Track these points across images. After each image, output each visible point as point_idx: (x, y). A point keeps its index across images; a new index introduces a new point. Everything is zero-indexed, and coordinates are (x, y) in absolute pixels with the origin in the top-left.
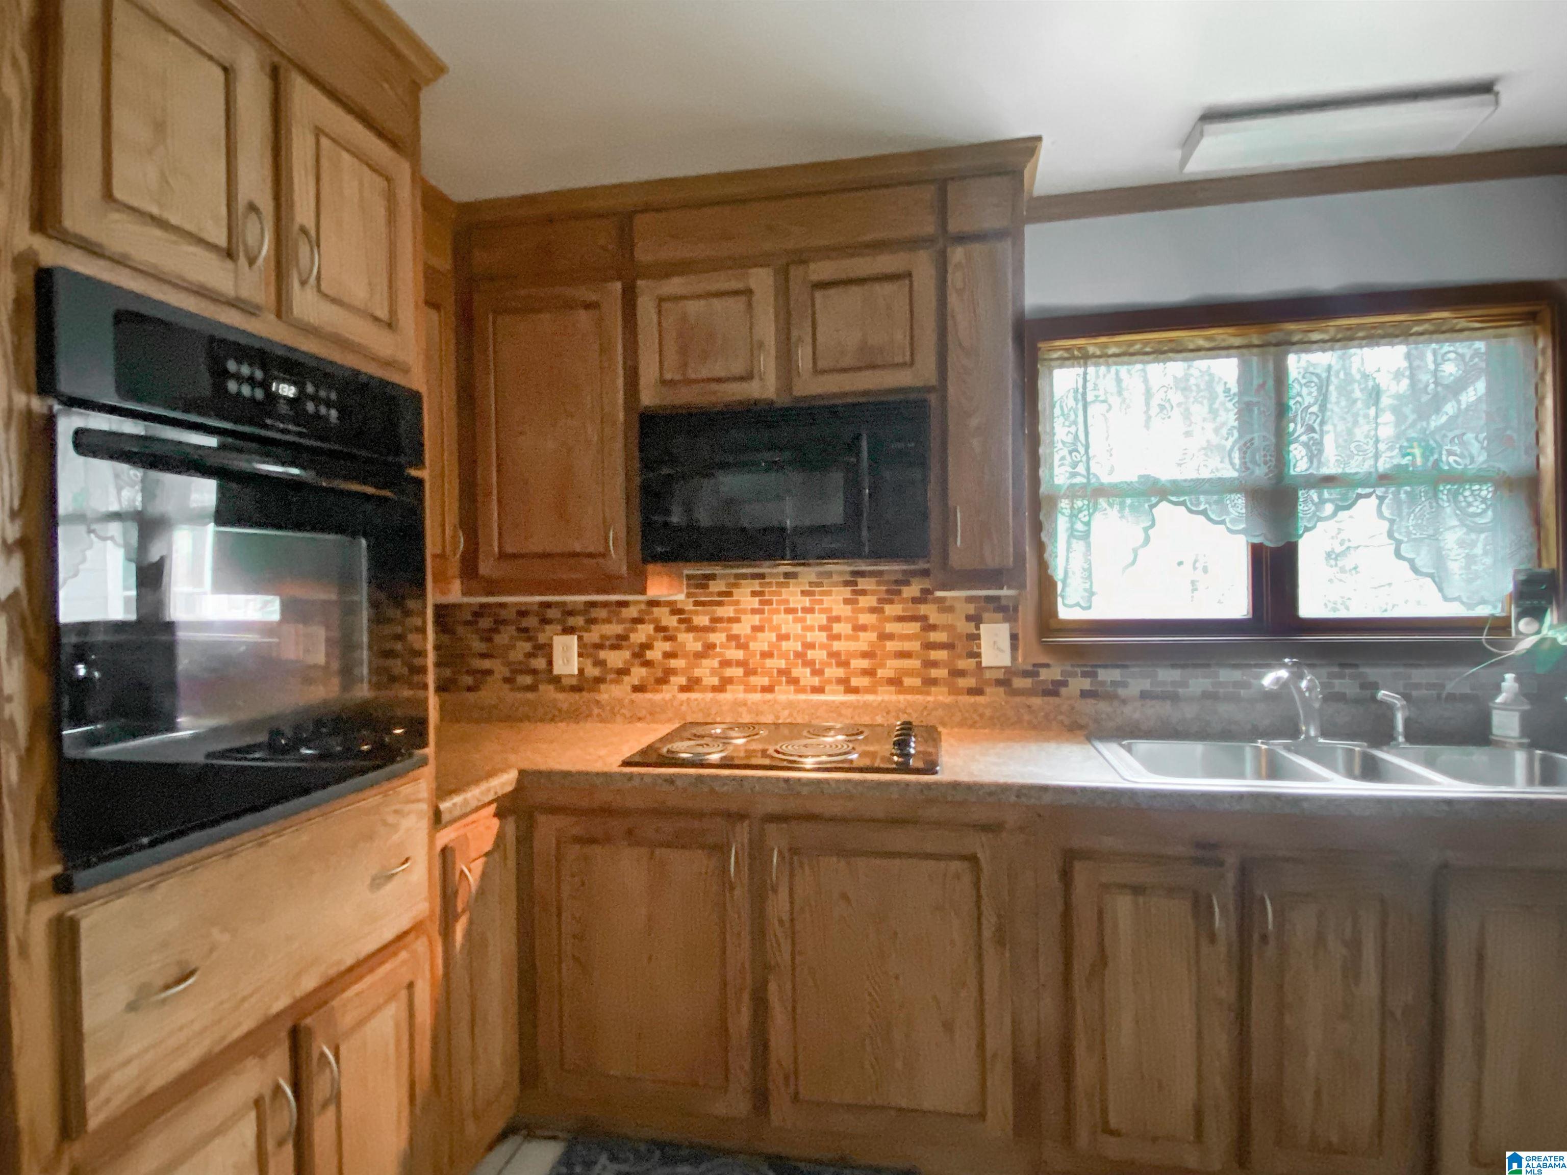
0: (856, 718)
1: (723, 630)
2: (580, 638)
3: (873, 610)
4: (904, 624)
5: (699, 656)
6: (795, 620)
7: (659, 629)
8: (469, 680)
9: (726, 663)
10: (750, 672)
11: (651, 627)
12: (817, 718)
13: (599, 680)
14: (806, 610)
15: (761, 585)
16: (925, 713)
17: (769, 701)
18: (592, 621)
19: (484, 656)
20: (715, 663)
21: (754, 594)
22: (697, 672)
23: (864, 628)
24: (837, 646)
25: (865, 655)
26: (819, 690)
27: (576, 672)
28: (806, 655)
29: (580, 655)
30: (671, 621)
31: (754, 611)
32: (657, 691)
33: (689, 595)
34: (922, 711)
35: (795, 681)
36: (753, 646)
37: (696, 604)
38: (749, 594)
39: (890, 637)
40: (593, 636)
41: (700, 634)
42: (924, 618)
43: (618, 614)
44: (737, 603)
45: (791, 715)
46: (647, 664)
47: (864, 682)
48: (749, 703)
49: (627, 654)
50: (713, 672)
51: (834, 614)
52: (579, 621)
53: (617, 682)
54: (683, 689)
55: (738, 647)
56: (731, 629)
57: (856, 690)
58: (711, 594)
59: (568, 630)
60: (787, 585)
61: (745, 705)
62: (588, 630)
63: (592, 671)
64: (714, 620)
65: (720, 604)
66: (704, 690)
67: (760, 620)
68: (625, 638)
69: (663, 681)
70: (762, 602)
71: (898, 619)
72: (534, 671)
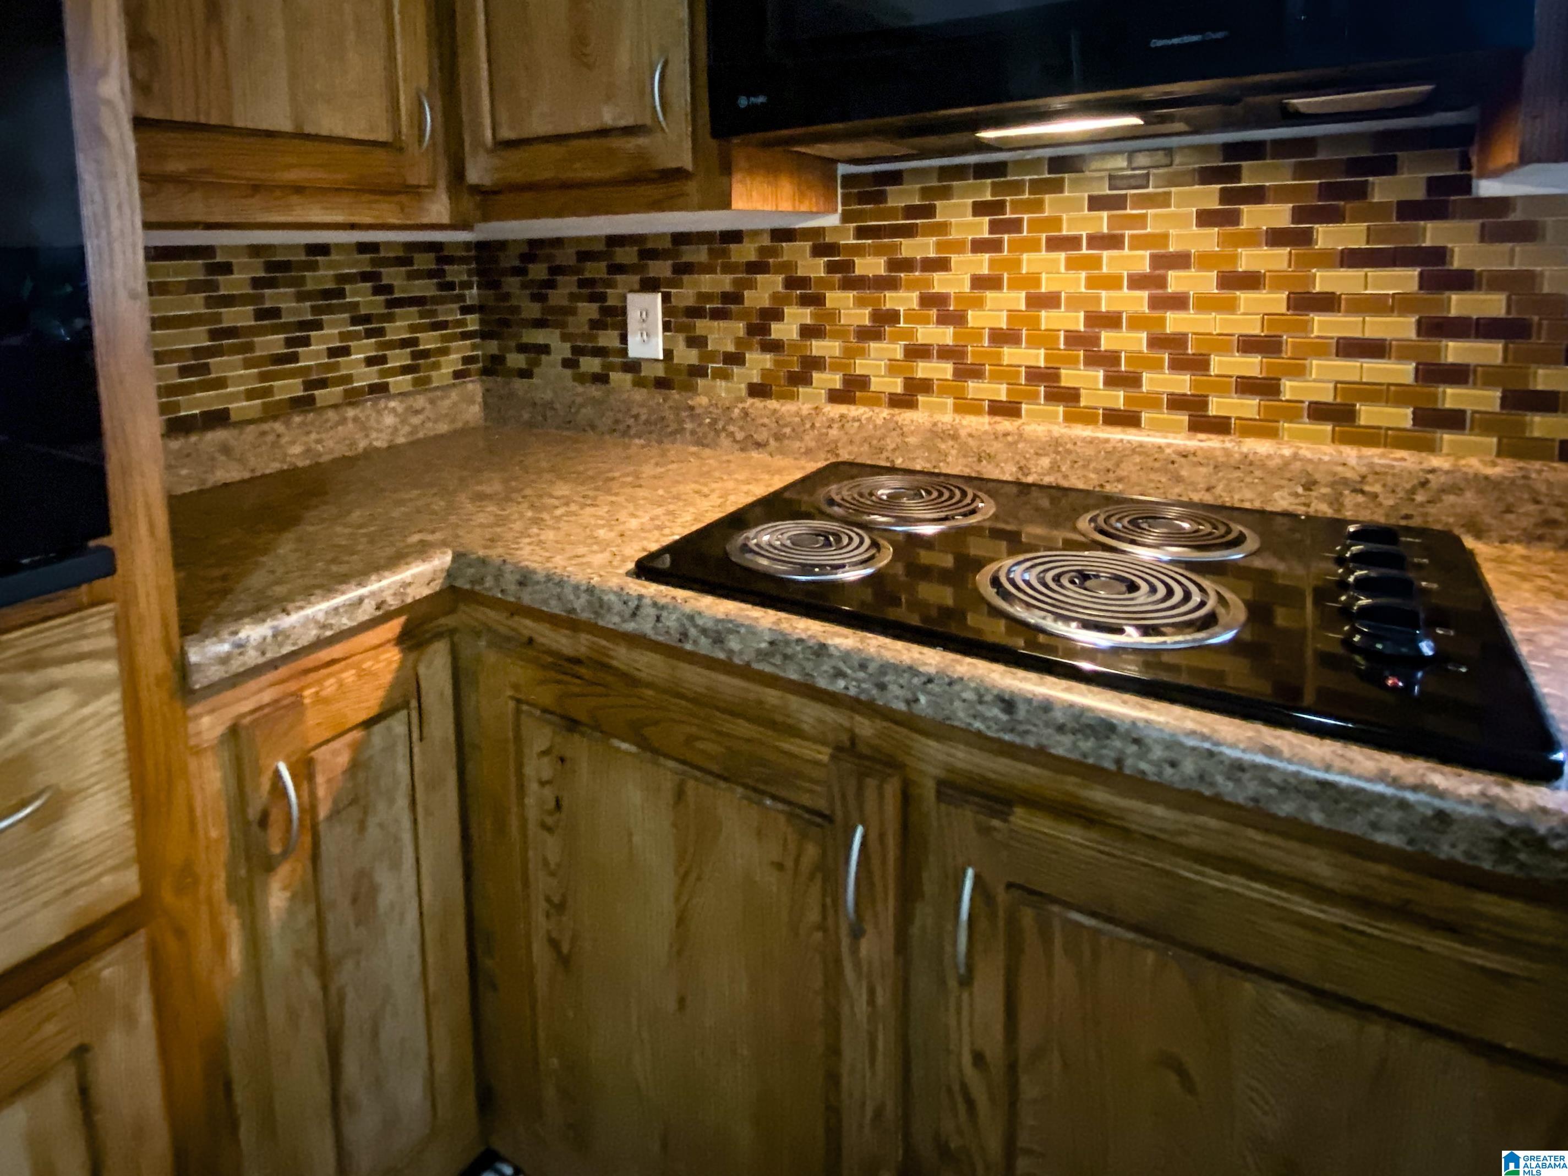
0: (1219, 490)
1: (911, 286)
2: (666, 298)
3: (1276, 238)
4: (1372, 273)
5: (868, 334)
6: (1072, 265)
7: (793, 282)
8: (519, 360)
9: (917, 352)
10: (967, 372)
11: (780, 278)
12: (1120, 480)
13: (698, 371)
14: (1098, 241)
15: (996, 189)
16: (1420, 498)
17: (1006, 435)
18: (684, 269)
19: (540, 324)
20: (898, 351)
21: (980, 209)
22: (861, 367)
23: (1252, 281)
24: (1174, 322)
25: (1248, 345)
26: (1128, 419)
27: (661, 357)
28: (1096, 340)
29: (667, 326)
30: (815, 268)
31: (979, 246)
32: (792, 397)
33: (846, 218)
34: (1413, 491)
35: (1070, 396)
36: (974, 318)
37: (861, 233)
38: (970, 210)
39: (1328, 303)
40: (685, 295)
41: (867, 293)
42: (1439, 254)
43: (725, 253)
44: (943, 228)
45: (1055, 468)
46: (775, 347)
47: (1249, 406)
48: (963, 433)
49: (740, 327)
50: (893, 369)
51: (1173, 248)
52: (661, 269)
53: (724, 375)
54: (835, 397)
55: (943, 320)
56: (930, 283)
57: (1221, 426)
58: (892, 213)
59: (649, 286)
60: (1057, 187)
61: (955, 437)
62: (678, 285)
63: (687, 356)
64: (899, 265)
65: (909, 232)
66: (874, 401)
67: (992, 263)
68: (734, 298)
69: (801, 378)
70: (995, 227)
71: (1351, 259)
72: (600, 352)
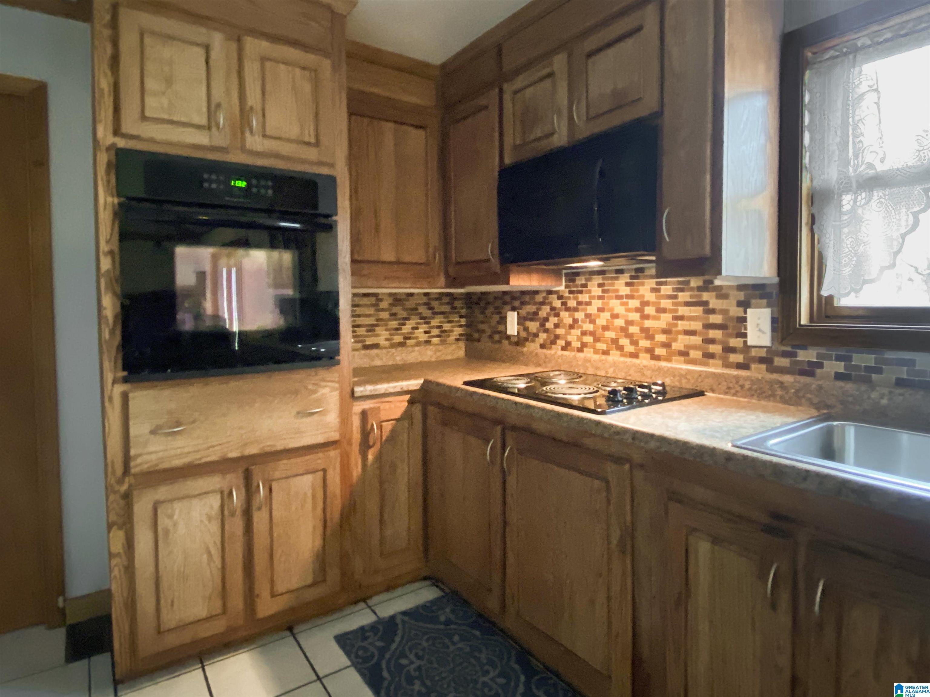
0: (653, 378)
1: (583, 310)
2: (518, 314)
3: (670, 297)
4: (692, 308)
5: (571, 327)
6: (622, 304)
7: (553, 309)
8: (476, 336)
9: (584, 333)
10: (597, 340)
11: (548, 307)
12: (630, 375)
13: (526, 339)
14: (628, 297)
15: (603, 279)
16: (700, 380)
17: (603, 360)
18: (523, 303)
19: (482, 322)
20: (579, 333)
21: (600, 285)
22: (569, 338)
23: (664, 311)
24: (648, 324)
25: (665, 331)
26: (634, 355)
27: (516, 334)
28: (628, 330)
29: (518, 324)
30: (557, 304)
31: (600, 298)
32: (550, 348)
33: (566, 287)
34: (697, 378)
35: (621, 348)
36: (598, 322)
37: (571, 292)
38: (596, 286)
39: (682, 318)
40: (523, 312)
41: (572, 313)
42: (705, 304)
43: (534, 298)
44: (590, 292)
45: (614, 371)
46: (546, 331)
47: (659, 351)
48: (592, 360)
49: (537, 324)
50: (579, 339)
51: (646, 299)
52: (517, 303)
53: (533, 341)
54: (564, 349)
55: (590, 322)
56: (586, 310)
57: (657, 358)
58: (577, 286)
59: (513, 309)
60: (617, 278)
61: (590, 361)
62: (521, 309)
63: (523, 334)
64: (579, 303)
65: (581, 292)
66: (572, 350)
67: (603, 303)
68: (536, 313)
69: (553, 342)
70: (604, 291)
71: (687, 304)
72: (499, 332)
